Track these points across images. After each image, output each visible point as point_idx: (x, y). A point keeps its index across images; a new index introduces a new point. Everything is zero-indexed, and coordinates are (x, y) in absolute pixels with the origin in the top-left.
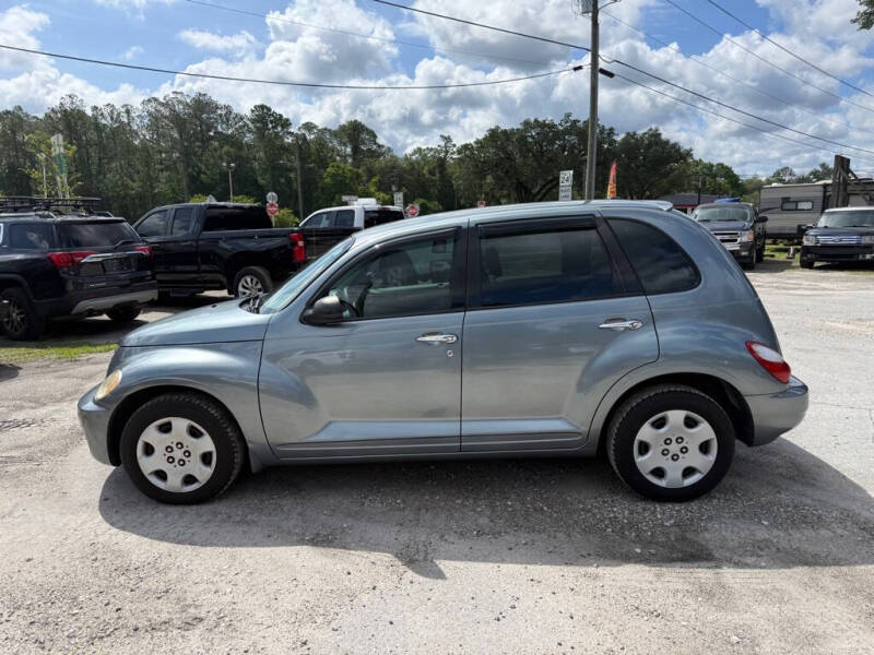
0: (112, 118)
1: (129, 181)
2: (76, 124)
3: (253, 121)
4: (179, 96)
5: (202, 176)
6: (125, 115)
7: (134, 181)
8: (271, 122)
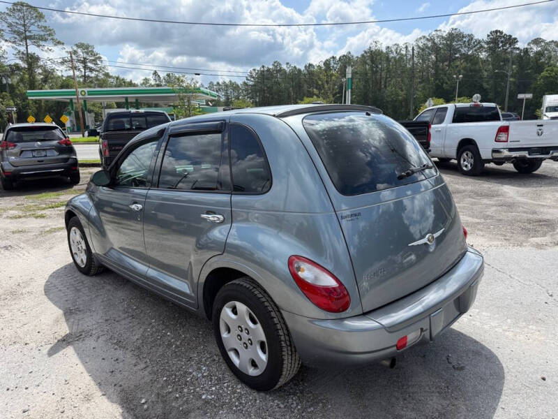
0: (396, 53)
1: (399, 91)
2: (376, 59)
3: (488, 43)
4: (438, 33)
5: (444, 85)
6: (405, 50)
7: (402, 91)
8: (502, 42)
